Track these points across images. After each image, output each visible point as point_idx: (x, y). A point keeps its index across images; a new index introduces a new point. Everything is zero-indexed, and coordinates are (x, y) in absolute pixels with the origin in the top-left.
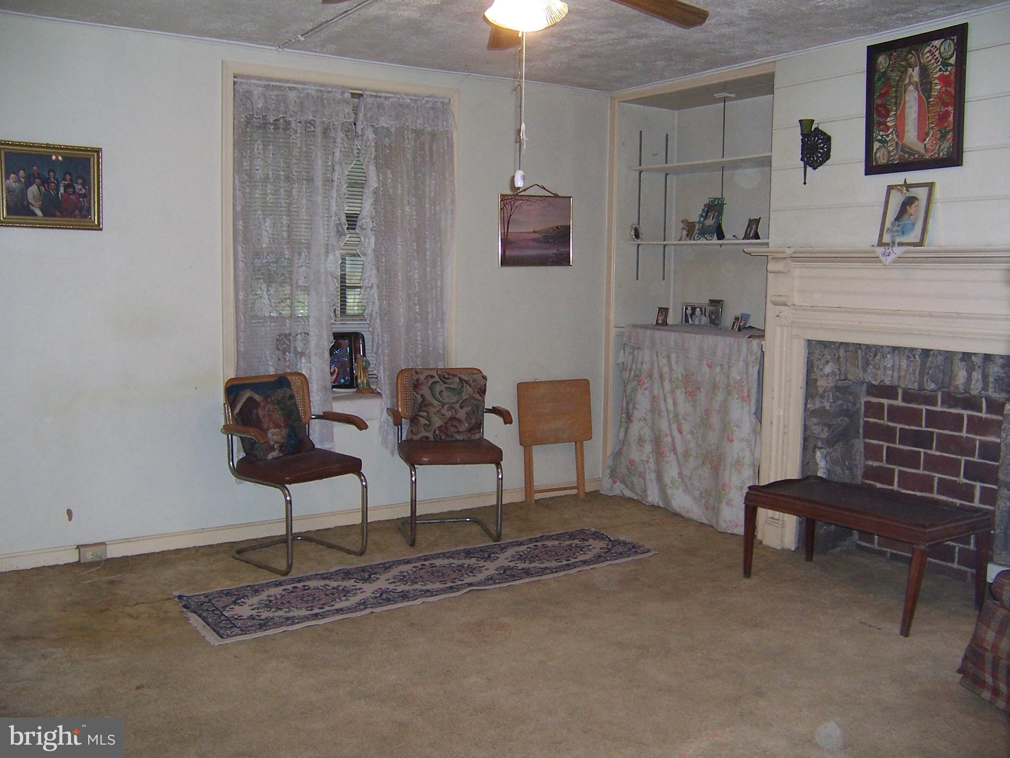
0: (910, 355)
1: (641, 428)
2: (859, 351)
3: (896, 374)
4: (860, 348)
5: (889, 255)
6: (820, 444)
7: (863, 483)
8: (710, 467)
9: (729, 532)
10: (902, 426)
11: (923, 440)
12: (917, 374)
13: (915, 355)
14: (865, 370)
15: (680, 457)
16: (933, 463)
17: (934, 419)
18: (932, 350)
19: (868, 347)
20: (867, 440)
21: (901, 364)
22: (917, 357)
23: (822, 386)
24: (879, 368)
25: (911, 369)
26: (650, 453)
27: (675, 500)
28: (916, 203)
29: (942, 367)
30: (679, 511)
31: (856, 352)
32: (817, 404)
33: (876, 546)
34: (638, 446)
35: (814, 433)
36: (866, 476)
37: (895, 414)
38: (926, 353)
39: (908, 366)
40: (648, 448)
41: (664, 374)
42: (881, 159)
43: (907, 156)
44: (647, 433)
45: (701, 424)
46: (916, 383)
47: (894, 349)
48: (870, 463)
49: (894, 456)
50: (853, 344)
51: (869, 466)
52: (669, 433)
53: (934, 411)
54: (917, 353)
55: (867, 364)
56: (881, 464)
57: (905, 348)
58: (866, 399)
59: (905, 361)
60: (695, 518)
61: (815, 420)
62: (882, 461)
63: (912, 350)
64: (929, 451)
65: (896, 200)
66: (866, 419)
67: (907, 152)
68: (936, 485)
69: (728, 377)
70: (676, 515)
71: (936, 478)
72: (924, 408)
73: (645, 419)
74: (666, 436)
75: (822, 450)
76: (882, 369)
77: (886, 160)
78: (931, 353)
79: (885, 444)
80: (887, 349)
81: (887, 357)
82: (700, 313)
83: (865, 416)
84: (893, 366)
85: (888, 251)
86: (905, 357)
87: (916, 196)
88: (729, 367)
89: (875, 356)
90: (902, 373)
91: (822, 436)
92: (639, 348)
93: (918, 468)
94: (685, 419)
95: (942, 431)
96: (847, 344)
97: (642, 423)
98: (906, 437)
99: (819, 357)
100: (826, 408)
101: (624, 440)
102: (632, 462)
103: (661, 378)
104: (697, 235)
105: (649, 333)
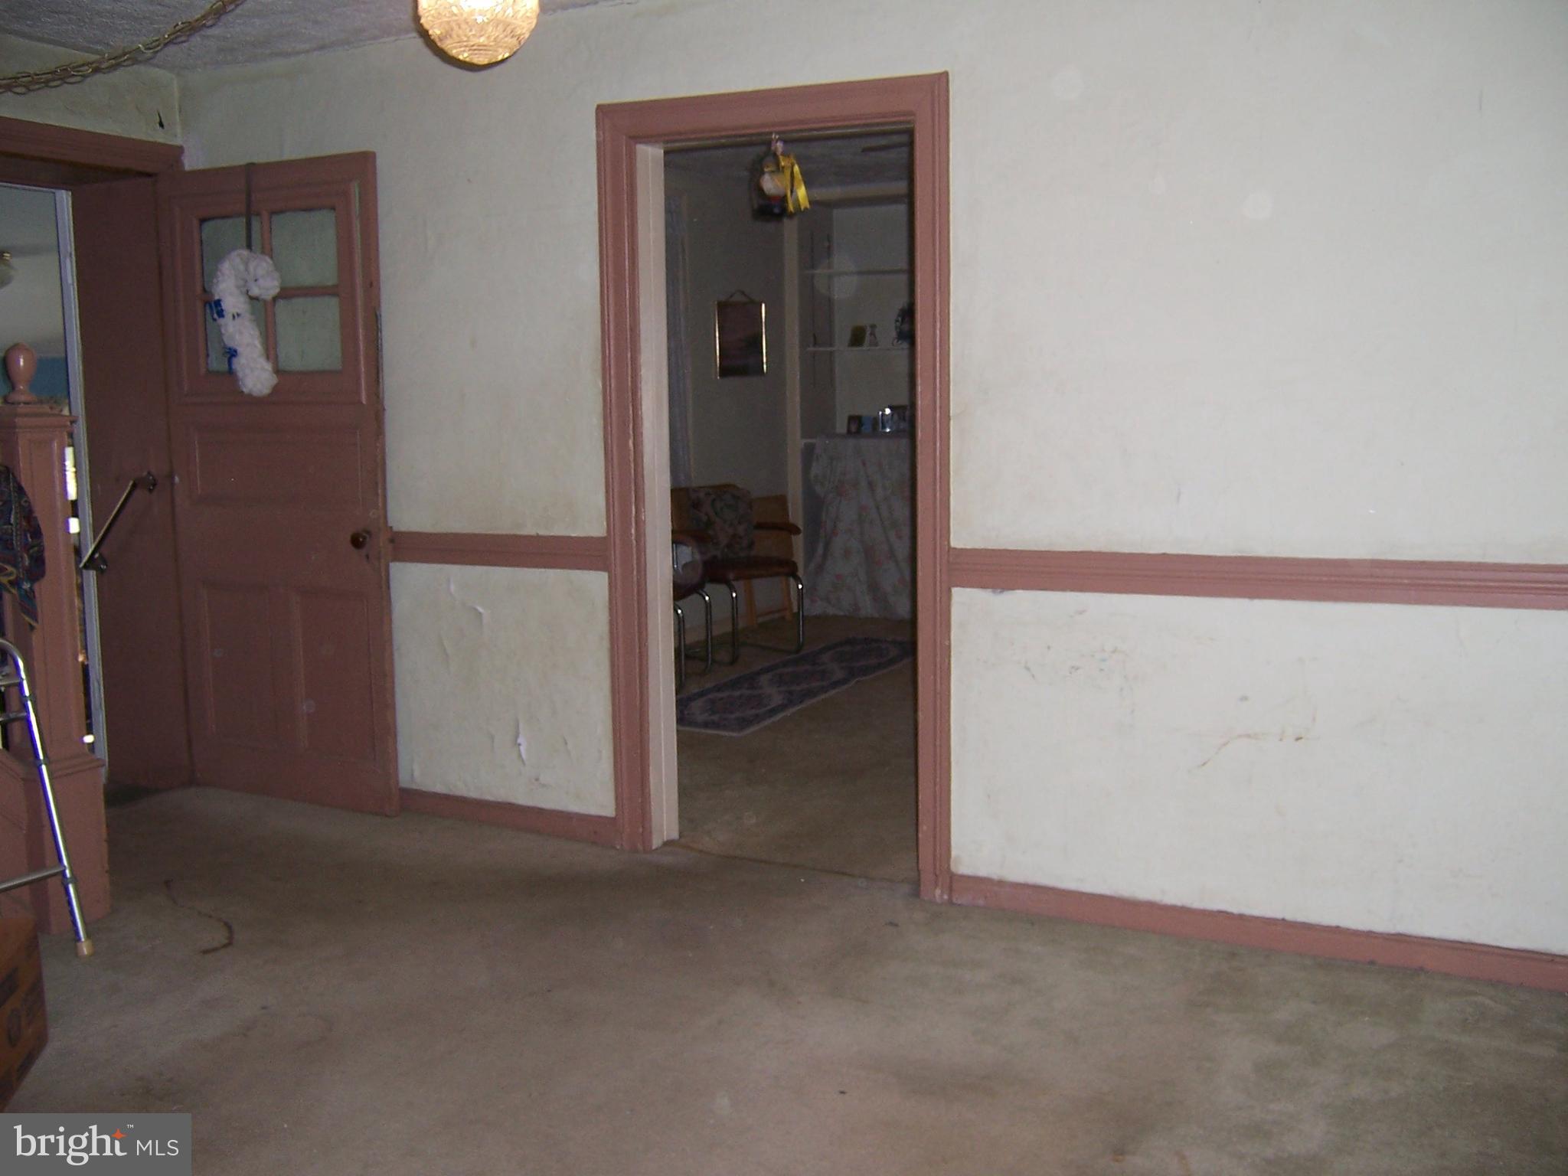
1: (848, 540)
26: (857, 564)
34: (844, 560)
40: (856, 558)
41: (875, 482)
44: (855, 545)
52: (884, 540)
73: (851, 531)
92: (839, 459)
97: (848, 535)
101: (825, 556)
102: (838, 577)
103: (871, 485)
104: (896, 340)
105: (851, 442)
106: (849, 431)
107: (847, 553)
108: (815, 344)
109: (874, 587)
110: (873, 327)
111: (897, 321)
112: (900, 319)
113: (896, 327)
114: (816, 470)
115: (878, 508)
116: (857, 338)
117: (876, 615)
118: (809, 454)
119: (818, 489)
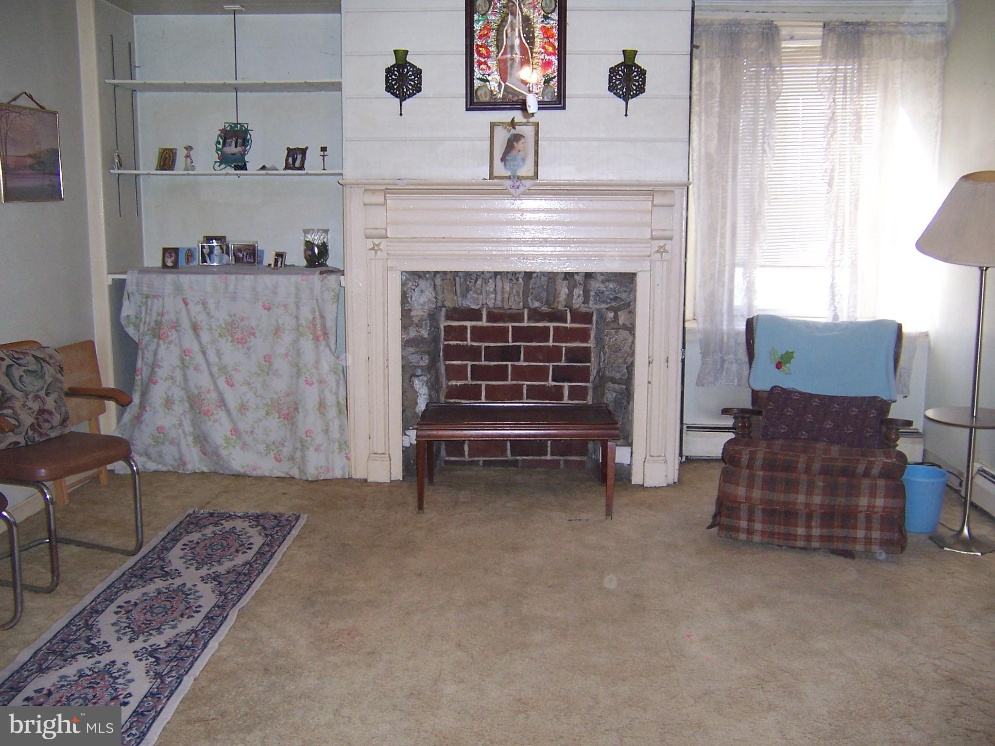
0: (513, 279)
1: (169, 388)
2: (457, 279)
3: (499, 297)
4: (457, 276)
5: (518, 188)
6: (419, 372)
7: (446, 403)
8: (277, 416)
9: (322, 478)
10: (487, 344)
11: (511, 354)
12: (521, 295)
13: (518, 278)
14: (464, 296)
15: (235, 413)
16: (520, 373)
17: (521, 334)
18: (535, 272)
19: (468, 274)
20: (448, 362)
21: (505, 287)
22: (520, 280)
23: (417, 316)
24: (482, 293)
25: (514, 291)
26: (181, 414)
27: (233, 459)
28: (522, 140)
29: (545, 287)
30: (242, 471)
31: (455, 280)
32: (413, 333)
33: (467, 458)
34: (166, 410)
35: (412, 363)
36: (449, 395)
37: (479, 334)
38: (528, 275)
39: (511, 289)
40: (179, 408)
41: (200, 323)
42: (483, 96)
43: (510, 96)
44: (178, 393)
45: (260, 372)
46: (521, 303)
47: (496, 274)
48: (454, 383)
49: (479, 373)
50: (450, 272)
51: (452, 385)
52: (212, 387)
53: (521, 327)
54: (522, 275)
55: (468, 289)
56: (467, 382)
57: (508, 273)
58: (446, 324)
59: (508, 284)
60: (267, 474)
61: (412, 350)
62: (466, 379)
63: (514, 273)
64: (516, 363)
65: (502, 136)
66: (446, 343)
67: (511, 93)
68: (525, 392)
69: (297, 318)
70: (238, 476)
71: (525, 386)
72: (510, 325)
73: (172, 378)
74: (209, 392)
75: (421, 378)
76: (484, 293)
77: (488, 98)
78: (534, 275)
79: (470, 363)
80: (488, 275)
81: (489, 282)
82: (220, 251)
83: (445, 340)
84: (495, 290)
85: (518, 184)
86: (508, 281)
87: (520, 133)
88: (298, 307)
89: (476, 282)
90: (506, 296)
91: (422, 364)
92: (155, 297)
93: (506, 380)
94: (236, 370)
95: (529, 344)
96: (445, 273)
97: (169, 383)
98: (491, 354)
99: (413, 287)
100: (424, 337)
101: (142, 406)
102: (160, 429)
103: (195, 328)
104: (218, 164)
105: (170, 277)
106: (164, 265)
107: (169, 403)
108: (120, 166)
109: (202, 440)
110: (189, 148)
111: (219, 143)
112: (221, 141)
113: (218, 149)
114: (128, 309)
115: (204, 353)
116: (167, 160)
117: (206, 470)
118: (118, 290)
119: (131, 331)
